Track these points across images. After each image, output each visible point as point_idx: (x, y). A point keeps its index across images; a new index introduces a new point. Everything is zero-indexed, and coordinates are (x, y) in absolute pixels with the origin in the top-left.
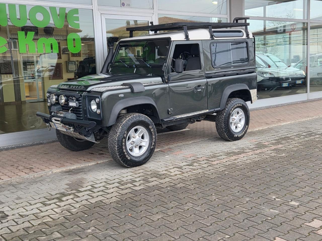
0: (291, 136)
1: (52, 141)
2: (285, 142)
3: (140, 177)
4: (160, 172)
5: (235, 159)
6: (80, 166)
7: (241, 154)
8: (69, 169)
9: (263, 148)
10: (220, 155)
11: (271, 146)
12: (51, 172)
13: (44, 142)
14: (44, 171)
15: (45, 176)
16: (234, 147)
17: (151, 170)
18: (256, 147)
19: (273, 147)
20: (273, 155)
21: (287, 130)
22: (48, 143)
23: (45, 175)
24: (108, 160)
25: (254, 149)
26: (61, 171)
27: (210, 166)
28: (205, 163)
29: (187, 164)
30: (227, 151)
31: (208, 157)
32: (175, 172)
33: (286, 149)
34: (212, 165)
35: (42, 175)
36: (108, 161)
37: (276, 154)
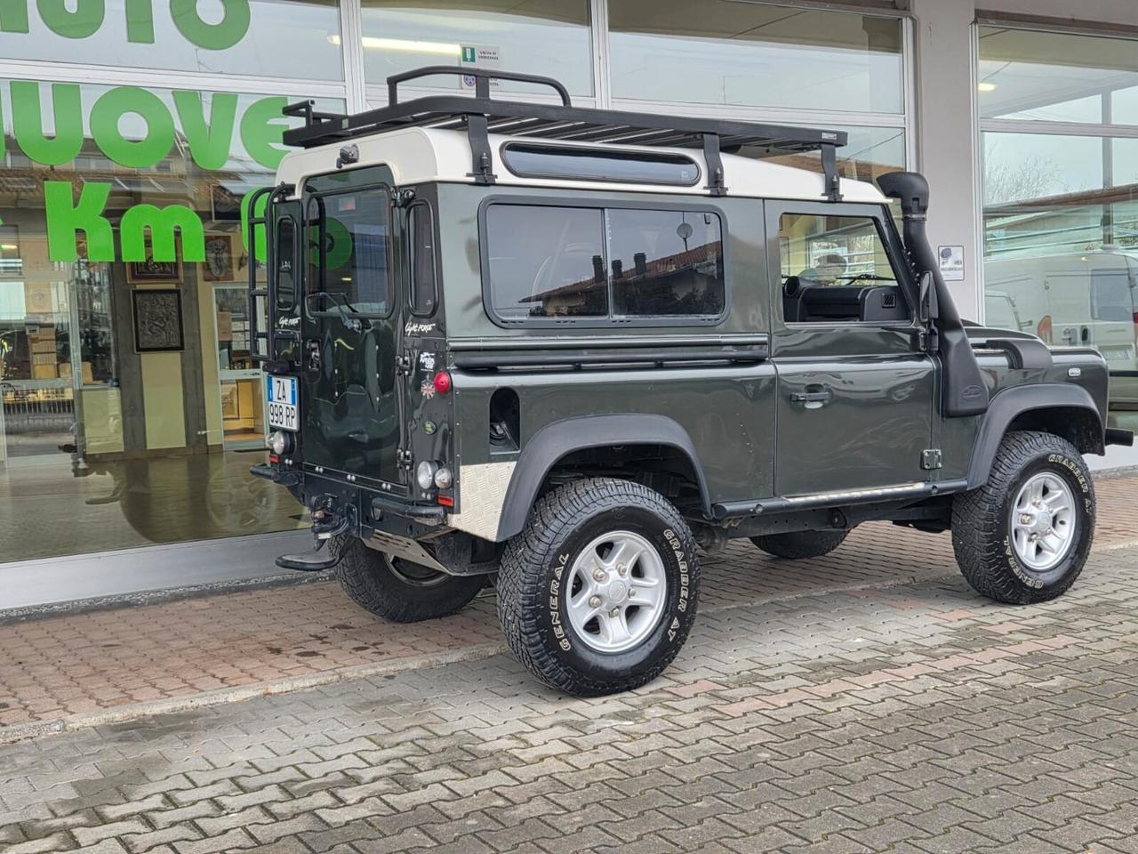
0: (1127, 600)
1: (171, 594)
2: (1087, 626)
3: (387, 762)
4: (485, 741)
5: (834, 695)
6: (190, 705)
7: (870, 673)
8: (138, 716)
9: (980, 649)
10: (778, 675)
11: (1020, 642)
12: (57, 727)
13: (139, 600)
14: (40, 719)
15: (29, 740)
16: (859, 640)
17: (452, 734)
18: (950, 644)
19: (1028, 646)
20: (1011, 679)
21: (1120, 573)
22: (155, 604)
23: (32, 738)
24: (314, 682)
25: (940, 651)
26: (103, 722)
27: (709, 721)
28: (697, 710)
29: (617, 710)
30: (820, 657)
31: (725, 679)
32: (545, 743)
33: (1077, 658)
34: (720, 716)
35: (16, 738)
36: (312, 686)
37: (1021, 679)
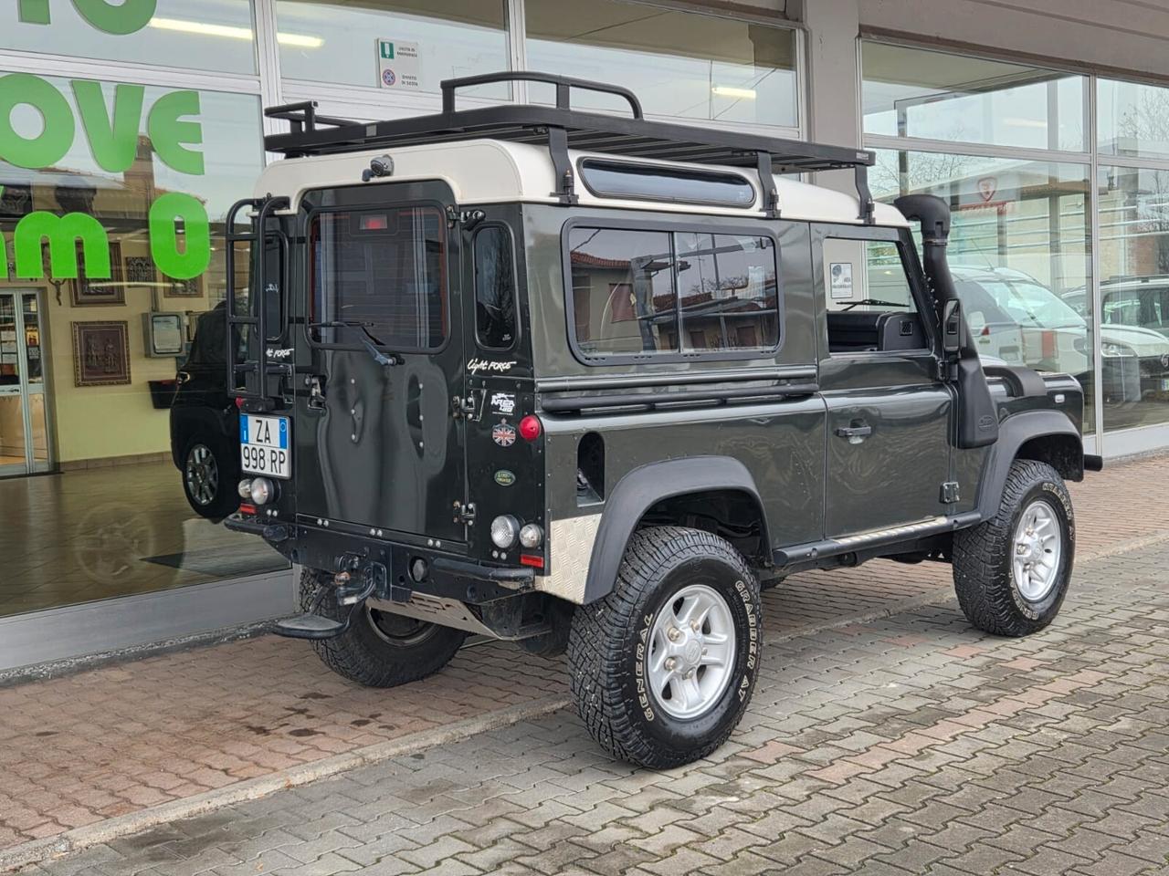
0: (1111, 627)
1: (77, 664)
2: (1101, 658)
3: (499, 865)
4: (592, 833)
5: (920, 751)
6: (207, 806)
7: (936, 724)
8: (152, 825)
9: (1020, 690)
10: (844, 730)
11: (1052, 680)
12: (63, 847)
13: (41, 673)
14: (33, 838)
15: (35, 867)
16: (893, 685)
17: (547, 824)
18: (987, 686)
19: (1064, 685)
20: (1079, 724)
21: (1079, 597)
22: (61, 676)
23: (36, 863)
24: (337, 768)
25: (983, 694)
26: (113, 836)
27: (817, 791)
28: (793, 778)
29: (707, 783)
30: (870, 707)
31: (793, 739)
32: (662, 831)
33: (1121, 694)
34: (826, 784)
35: (17, 865)
36: (336, 774)
37: (1090, 724)
